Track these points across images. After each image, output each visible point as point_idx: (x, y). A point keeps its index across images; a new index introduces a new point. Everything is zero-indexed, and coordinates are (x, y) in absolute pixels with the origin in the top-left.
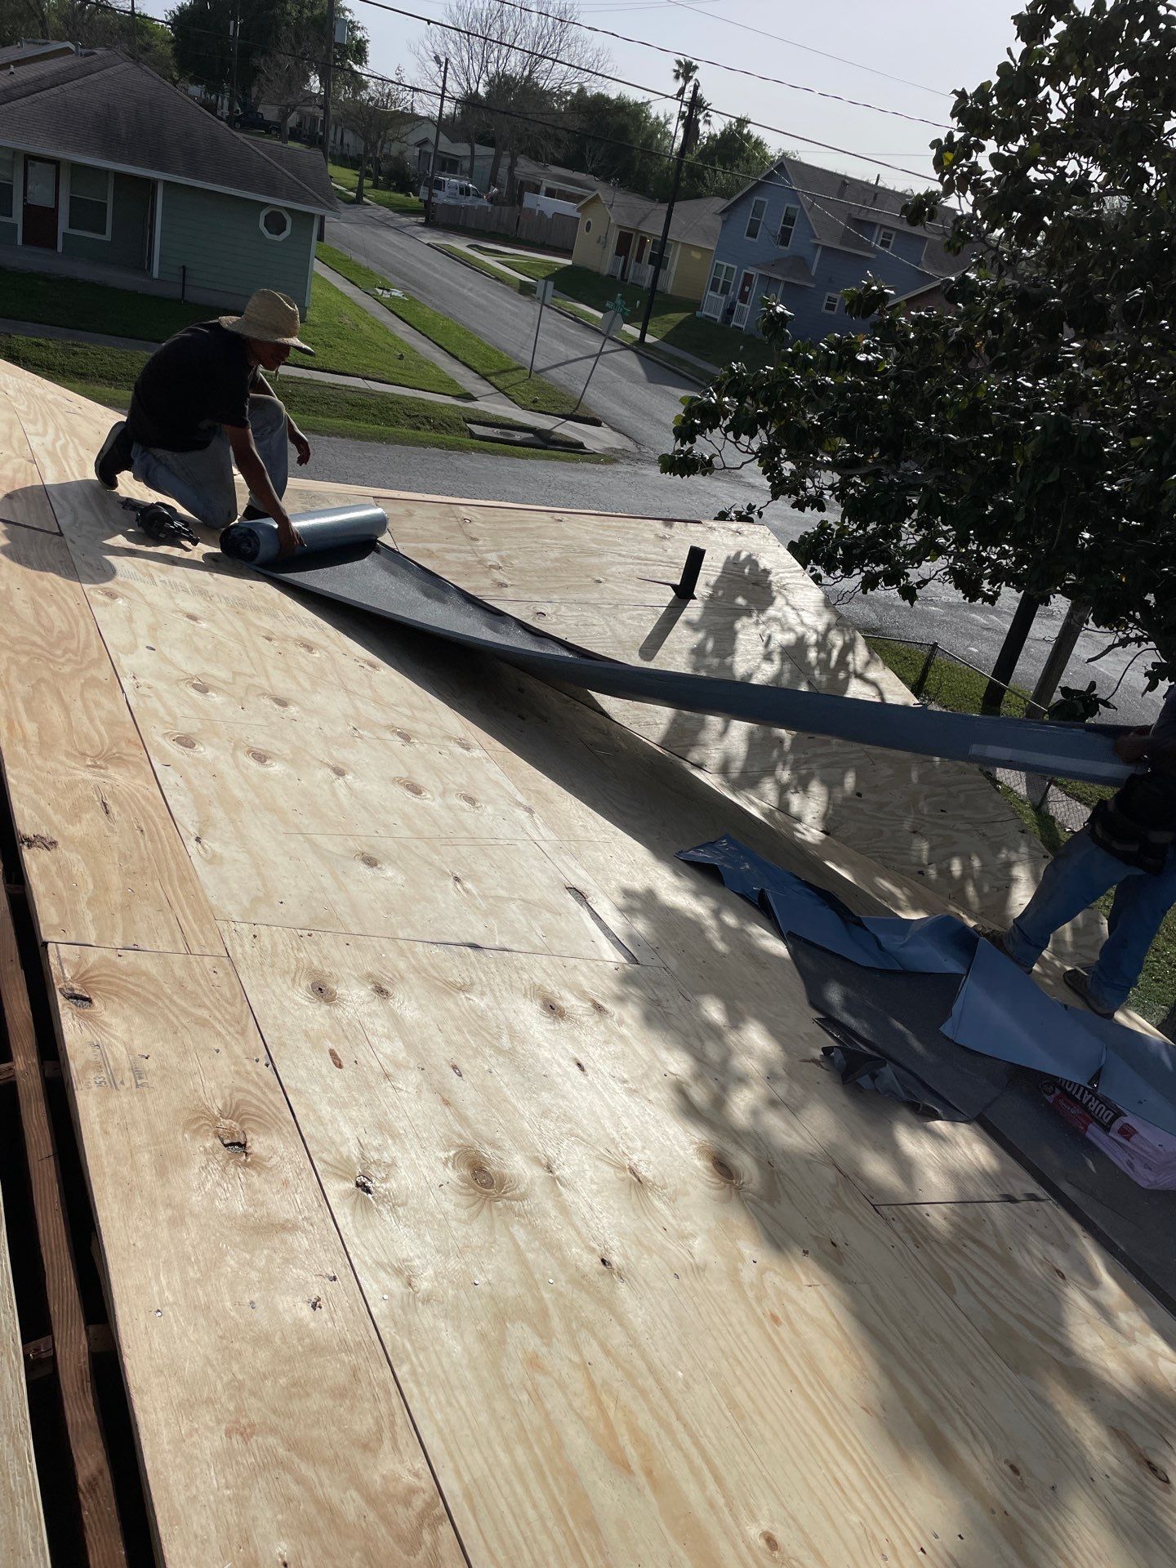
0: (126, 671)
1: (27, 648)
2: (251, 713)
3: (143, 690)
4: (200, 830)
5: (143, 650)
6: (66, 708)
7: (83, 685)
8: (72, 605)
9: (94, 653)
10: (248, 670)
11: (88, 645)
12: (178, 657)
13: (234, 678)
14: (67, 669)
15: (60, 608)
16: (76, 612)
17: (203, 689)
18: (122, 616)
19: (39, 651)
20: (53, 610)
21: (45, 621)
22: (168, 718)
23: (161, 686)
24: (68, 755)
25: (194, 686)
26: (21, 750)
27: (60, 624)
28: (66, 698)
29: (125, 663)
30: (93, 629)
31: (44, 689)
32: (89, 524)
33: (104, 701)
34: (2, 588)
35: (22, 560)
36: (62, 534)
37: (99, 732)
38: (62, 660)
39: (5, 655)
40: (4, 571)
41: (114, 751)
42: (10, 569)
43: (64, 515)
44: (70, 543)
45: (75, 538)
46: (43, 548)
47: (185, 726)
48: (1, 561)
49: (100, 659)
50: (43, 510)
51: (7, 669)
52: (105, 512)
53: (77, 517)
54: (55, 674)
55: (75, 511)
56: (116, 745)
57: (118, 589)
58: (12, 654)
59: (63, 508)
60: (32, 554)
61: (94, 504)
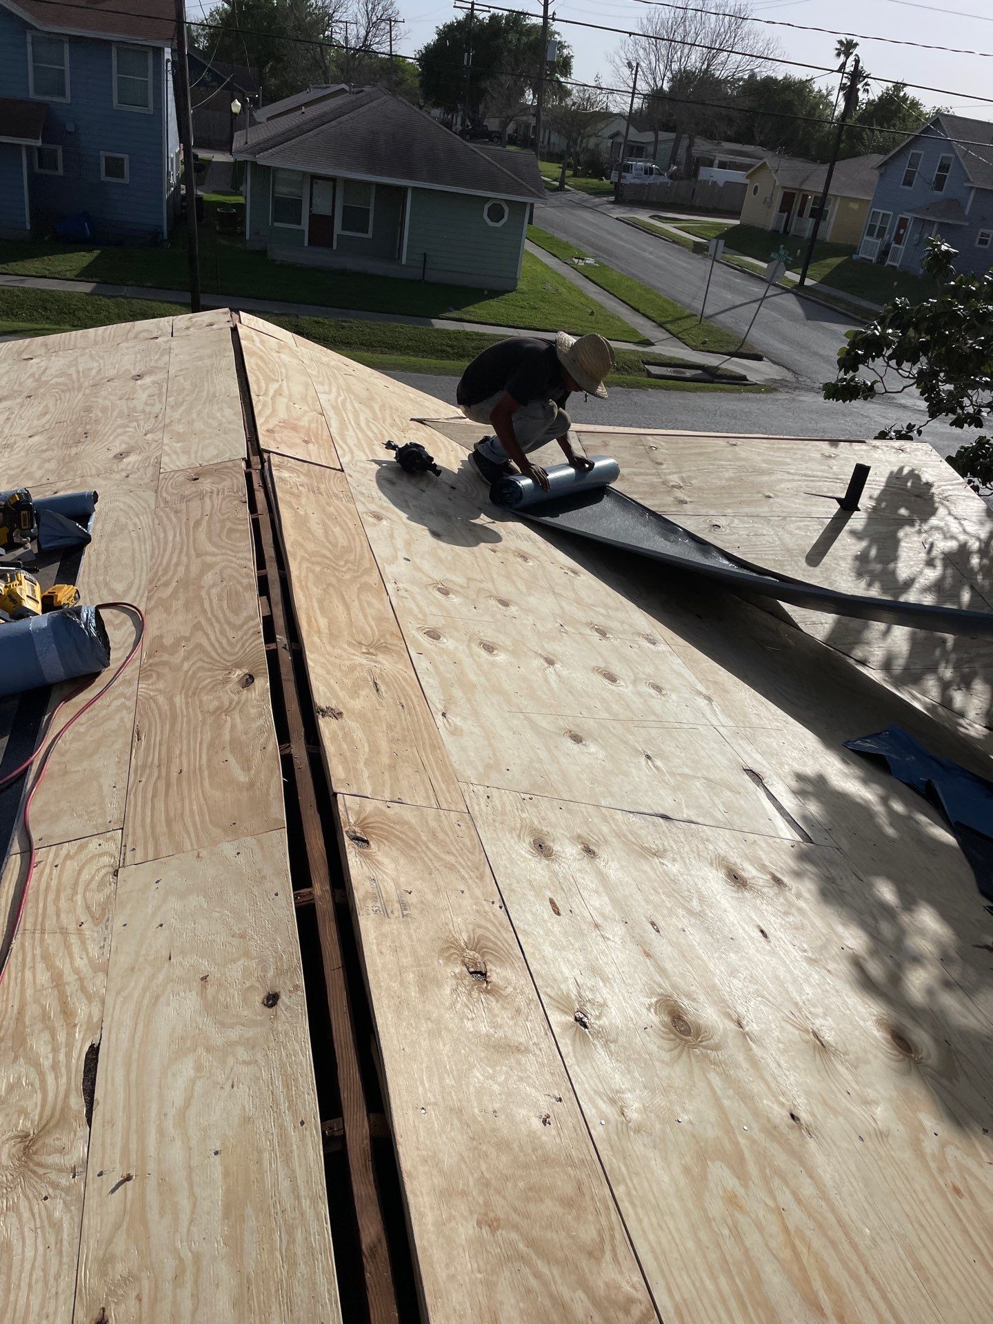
0: (390, 577)
1: (319, 559)
2: (481, 611)
3: (402, 593)
4: (445, 707)
5: (402, 561)
6: (347, 608)
7: (359, 589)
8: (351, 526)
9: (367, 564)
10: (479, 577)
11: (362, 557)
12: (426, 566)
13: (468, 584)
14: (347, 576)
15: (342, 529)
16: (354, 531)
17: (445, 592)
18: (385, 533)
19: (328, 562)
20: (337, 530)
21: (331, 538)
22: (420, 616)
23: (415, 589)
24: (349, 644)
25: (439, 590)
26: (316, 639)
27: (343, 541)
28: (348, 600)
29: (389, 571)
30: (366, 544)
31: (331, 591)
32: (361, 461)
33: (375, 601)
34: (302, 513)
35: (315, 491)
36: (342, 471)
37: (371, 627)
38: (344, 569)
39: (305, 565)
40: (303, 500)
41: (382, 641)
42: (308, 498)
43: (344, 455)
44: (348, 477)
45: (352, 473)
46: (329, 481)
47: (433, 623)
48: (301, 492)
49: (371, 568)
50: (330, 452)
51: (306, 577)
52: (373, 452)
53: (353, 457)
54: (339, 580)
55: (352, 452)
56: (383, 636)
57: (383, 512)
58: (309, 565)
59: (343, 450)
60: (322, 486)
61: (365, 446)
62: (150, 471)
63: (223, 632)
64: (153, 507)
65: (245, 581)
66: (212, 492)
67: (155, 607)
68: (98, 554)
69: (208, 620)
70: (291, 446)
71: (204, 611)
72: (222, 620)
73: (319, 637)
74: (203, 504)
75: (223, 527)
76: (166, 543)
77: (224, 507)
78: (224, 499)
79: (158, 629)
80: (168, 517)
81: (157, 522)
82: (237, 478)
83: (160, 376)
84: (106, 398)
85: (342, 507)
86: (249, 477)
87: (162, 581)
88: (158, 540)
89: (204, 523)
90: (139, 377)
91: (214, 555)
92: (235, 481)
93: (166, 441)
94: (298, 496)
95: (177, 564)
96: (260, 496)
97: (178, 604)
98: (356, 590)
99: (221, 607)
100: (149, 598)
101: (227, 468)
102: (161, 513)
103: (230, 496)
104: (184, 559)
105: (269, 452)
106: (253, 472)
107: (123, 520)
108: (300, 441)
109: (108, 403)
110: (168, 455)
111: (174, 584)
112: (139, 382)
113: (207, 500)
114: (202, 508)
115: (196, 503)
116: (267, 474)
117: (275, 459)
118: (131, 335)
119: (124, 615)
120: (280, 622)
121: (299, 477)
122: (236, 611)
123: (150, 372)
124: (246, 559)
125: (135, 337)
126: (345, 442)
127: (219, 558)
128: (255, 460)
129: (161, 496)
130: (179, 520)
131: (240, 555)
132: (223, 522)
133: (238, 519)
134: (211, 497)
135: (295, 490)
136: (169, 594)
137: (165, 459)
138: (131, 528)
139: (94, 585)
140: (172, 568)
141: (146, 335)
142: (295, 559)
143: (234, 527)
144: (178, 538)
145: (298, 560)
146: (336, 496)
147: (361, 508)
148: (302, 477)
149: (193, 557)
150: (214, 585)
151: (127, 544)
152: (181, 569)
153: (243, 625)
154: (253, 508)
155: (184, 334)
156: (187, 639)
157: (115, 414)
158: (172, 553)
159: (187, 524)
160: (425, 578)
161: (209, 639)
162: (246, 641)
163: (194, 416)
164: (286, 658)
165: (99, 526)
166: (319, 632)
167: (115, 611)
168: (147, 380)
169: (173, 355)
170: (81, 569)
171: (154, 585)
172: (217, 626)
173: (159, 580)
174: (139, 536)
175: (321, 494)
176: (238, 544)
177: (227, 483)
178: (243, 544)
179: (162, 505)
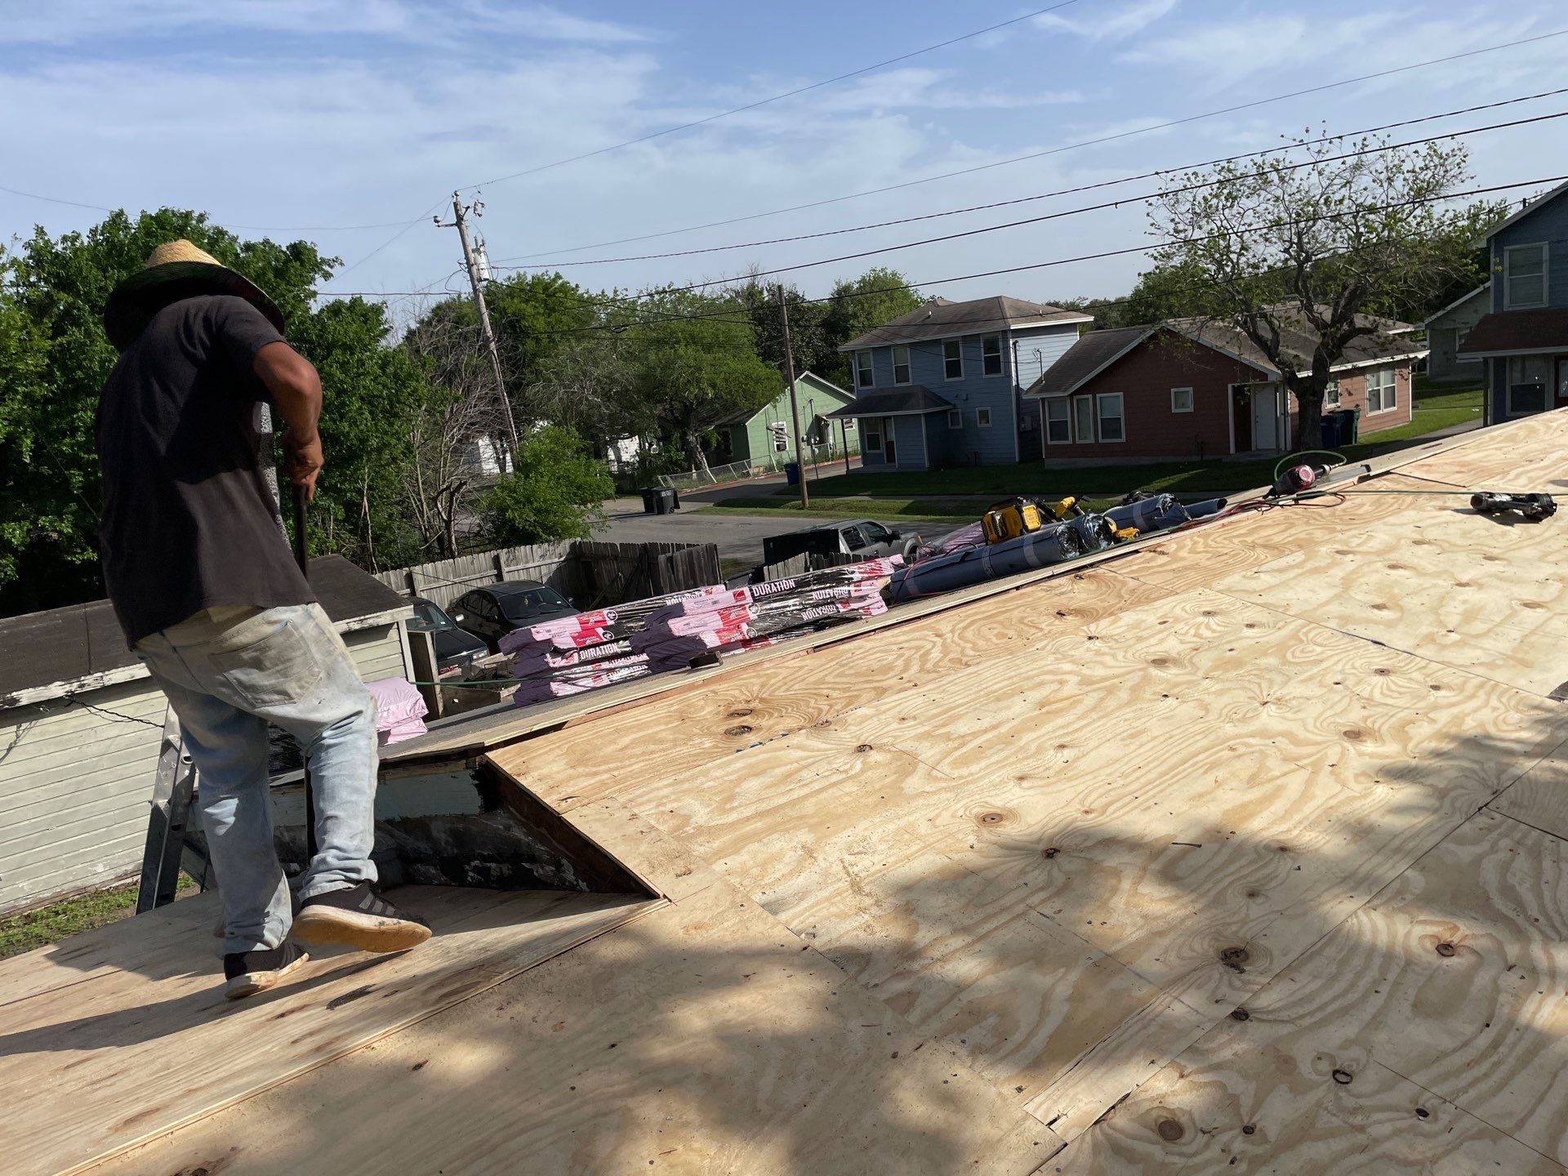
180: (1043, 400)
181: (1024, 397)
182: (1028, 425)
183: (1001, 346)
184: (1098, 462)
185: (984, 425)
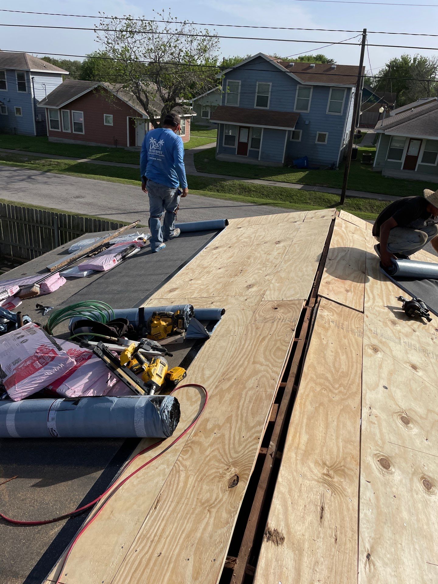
0: (368, 403)
1: (322, 381)
2: (431, 444)
3: (373, 418)
4: (372, 547)
5: (381, 389)
6: (327, 427)
7: (341, 410)
8: (354, 355)
9: (354, 388)
11: (353, 383)
12: (398, 394)
13: (427, 415)
14: (337, 398)
15: (348, 357)
16: (354, 360)
17: (406, 421)
18: (377, 364)
19: (327, 384)
20: (343, 358)
21: (337, 365)
22: (380, 442)
23: (383, 416)
24: (316, 463)
25: (402, 419)
26: (293, 455)
27: (344, 368)
28: (330, 420)
29: (369, 396)
30: (359, 372)
31: (321, 411)
32: (378, 306)
33: (349, 423)
34: (325, 342)
35: (339, 326)
36: (363, 312)
37: (338, 447)
38: (336, 391)
39: (312, 384)
40: (330, 332)
41: (342, 464)
42: (333, 331)
43: (368, 301)
44: (365, 317)
45: (369, 315)
46: (352, 319)
47: (388, 451)
48: (330, 327)
49: (356, 393)
50: (360, 298)
51: (308, 395)
52: (388, 300)
53: (374, 302)
54: (330, 401)
55: (374, 298)
56: (344, 459)
57: (380, 346)
58: (314, 385)
59: (369, 297)
60: (346, 323)
61: (384, 295)
62: (258, 297)
63: (240, 429)
64: (248, 322)
65: (269, 390)
66: (280, 319)
67: (216, 395)
68: (210, 347)
69: (237, 416)
70: (337, 293)
71: (238, 408)
72: (244, 419)
73: (296, 454)
74: (272, 326)
75: (275, 345)
76: (242, 349)
77: (281, 331)
78: (284, 325)
79: (209, 413)
80: (252, 331)
81: (245, 333)
82: (296, 312)
83: (289, 243)
84: (259, 252)
85: (354, 341)
86: (304, 311)
87: (227, 377)
88: (240, 346)
89: (267, 340)
90: (279, 242)
91: (262, 364)
92: (294, 314)
93: (273, 281)
94: (326, 330)
95: (241, 366)
96: (305, 325)
97: (228, 397)
98: (338, 411)
99: (248, 408)
100: (216, 387)
101: (294, 304)
102: (250, 328)
103: (287, 324)
104: (246, 363)
105: (322, 297)
106: (308, 308)
107: (231, 327)
108: (342, 290)
109: (259, 255)
110: (271, 290)
111: (233, 380)
112: (277, 246)
113: (275, 323)
114: (271, 329)
115: (268, 325)
116: (315, 312)
117: (323, 302)
118: (286, 219)
119: (199, 396)
120: (277, 429)
121: (333, 315)
122: (254, 414)
123: (284, 240)
124: (277, 373)
125: (287, 221)
126: (372, 292)
127: (262, 368)
128: (313, 300)
129: (255, 315)
130: (256, 333)
131: (275, 369)
132: (276, 341)
133: (285, 341)
134: (278, 322)
135: (327, 325)
136: (227, 387)
137: (268, 293)
138: (232, 333)
139: (197, 368)
140: (238, 367)
141: (292, 220)
142: (306, 379)
143: (281, 347)
144: (250, 347)
145: (307, 381)
146: (352, 331)
147: (366, 341)
148: (335, 315)
149: (251, 363)
150: (252, 388)
151: (224, 344)
152: (241, 370)
153: (253, 427)
154: (297, 335)
155: (309, 221)
156: (220, 427)
157: (259, 261)
158: (242, 357)
159: (258, 338)
160: (394, 406)
161: (230, 433)
162: (249, 442)
163: (293, 268)
164: (268, 464)
165: (218, 329)
166: (297, 448)
167: (197, 391)
168: (281, 245)
169: (299, 232)
170: (198, 355)
171: (224, 378)
172: (239, 422)
173: (228, 374)
174: (232, 341)
175: (343, 329)
176: (277, 360)
177: (290, 315)
178: (280, 361)
179: (253, 322)
180: (47, 108)
181: (38, 106)
182: (40, 118)
183: (26, 79)
184: (72, 141)
185: (18, 115)
